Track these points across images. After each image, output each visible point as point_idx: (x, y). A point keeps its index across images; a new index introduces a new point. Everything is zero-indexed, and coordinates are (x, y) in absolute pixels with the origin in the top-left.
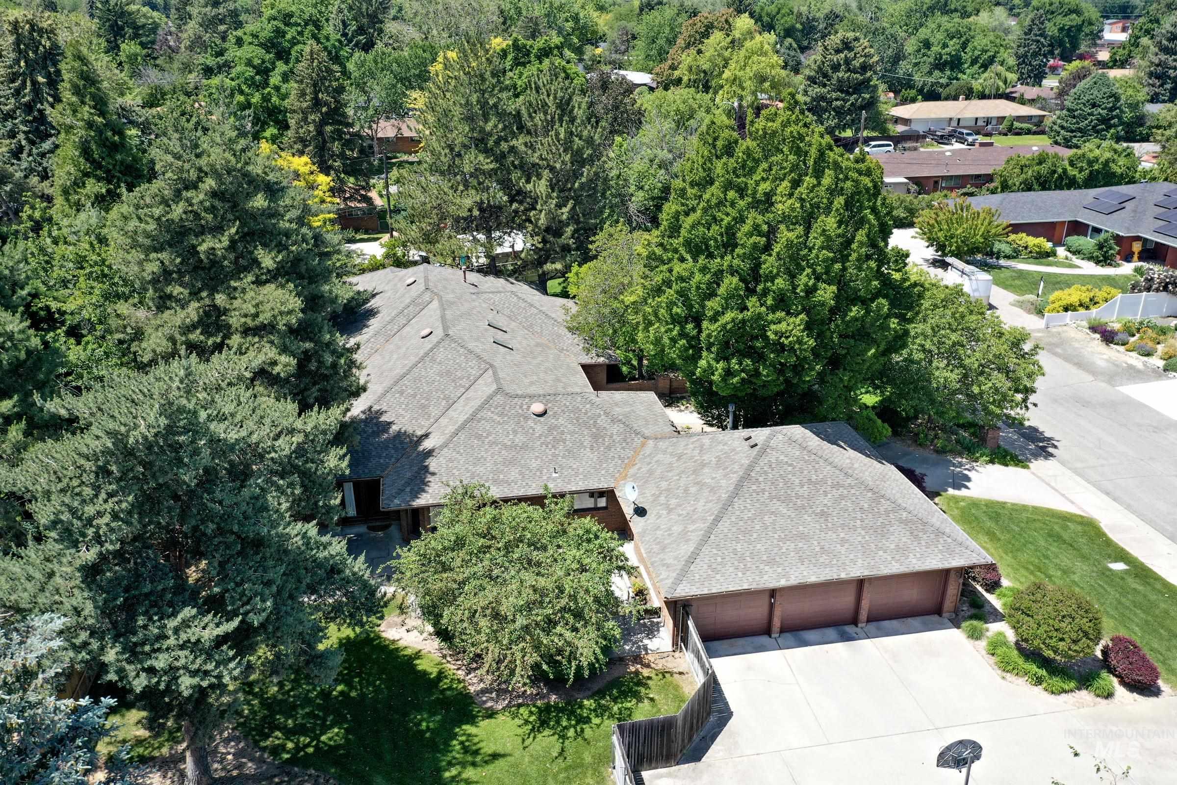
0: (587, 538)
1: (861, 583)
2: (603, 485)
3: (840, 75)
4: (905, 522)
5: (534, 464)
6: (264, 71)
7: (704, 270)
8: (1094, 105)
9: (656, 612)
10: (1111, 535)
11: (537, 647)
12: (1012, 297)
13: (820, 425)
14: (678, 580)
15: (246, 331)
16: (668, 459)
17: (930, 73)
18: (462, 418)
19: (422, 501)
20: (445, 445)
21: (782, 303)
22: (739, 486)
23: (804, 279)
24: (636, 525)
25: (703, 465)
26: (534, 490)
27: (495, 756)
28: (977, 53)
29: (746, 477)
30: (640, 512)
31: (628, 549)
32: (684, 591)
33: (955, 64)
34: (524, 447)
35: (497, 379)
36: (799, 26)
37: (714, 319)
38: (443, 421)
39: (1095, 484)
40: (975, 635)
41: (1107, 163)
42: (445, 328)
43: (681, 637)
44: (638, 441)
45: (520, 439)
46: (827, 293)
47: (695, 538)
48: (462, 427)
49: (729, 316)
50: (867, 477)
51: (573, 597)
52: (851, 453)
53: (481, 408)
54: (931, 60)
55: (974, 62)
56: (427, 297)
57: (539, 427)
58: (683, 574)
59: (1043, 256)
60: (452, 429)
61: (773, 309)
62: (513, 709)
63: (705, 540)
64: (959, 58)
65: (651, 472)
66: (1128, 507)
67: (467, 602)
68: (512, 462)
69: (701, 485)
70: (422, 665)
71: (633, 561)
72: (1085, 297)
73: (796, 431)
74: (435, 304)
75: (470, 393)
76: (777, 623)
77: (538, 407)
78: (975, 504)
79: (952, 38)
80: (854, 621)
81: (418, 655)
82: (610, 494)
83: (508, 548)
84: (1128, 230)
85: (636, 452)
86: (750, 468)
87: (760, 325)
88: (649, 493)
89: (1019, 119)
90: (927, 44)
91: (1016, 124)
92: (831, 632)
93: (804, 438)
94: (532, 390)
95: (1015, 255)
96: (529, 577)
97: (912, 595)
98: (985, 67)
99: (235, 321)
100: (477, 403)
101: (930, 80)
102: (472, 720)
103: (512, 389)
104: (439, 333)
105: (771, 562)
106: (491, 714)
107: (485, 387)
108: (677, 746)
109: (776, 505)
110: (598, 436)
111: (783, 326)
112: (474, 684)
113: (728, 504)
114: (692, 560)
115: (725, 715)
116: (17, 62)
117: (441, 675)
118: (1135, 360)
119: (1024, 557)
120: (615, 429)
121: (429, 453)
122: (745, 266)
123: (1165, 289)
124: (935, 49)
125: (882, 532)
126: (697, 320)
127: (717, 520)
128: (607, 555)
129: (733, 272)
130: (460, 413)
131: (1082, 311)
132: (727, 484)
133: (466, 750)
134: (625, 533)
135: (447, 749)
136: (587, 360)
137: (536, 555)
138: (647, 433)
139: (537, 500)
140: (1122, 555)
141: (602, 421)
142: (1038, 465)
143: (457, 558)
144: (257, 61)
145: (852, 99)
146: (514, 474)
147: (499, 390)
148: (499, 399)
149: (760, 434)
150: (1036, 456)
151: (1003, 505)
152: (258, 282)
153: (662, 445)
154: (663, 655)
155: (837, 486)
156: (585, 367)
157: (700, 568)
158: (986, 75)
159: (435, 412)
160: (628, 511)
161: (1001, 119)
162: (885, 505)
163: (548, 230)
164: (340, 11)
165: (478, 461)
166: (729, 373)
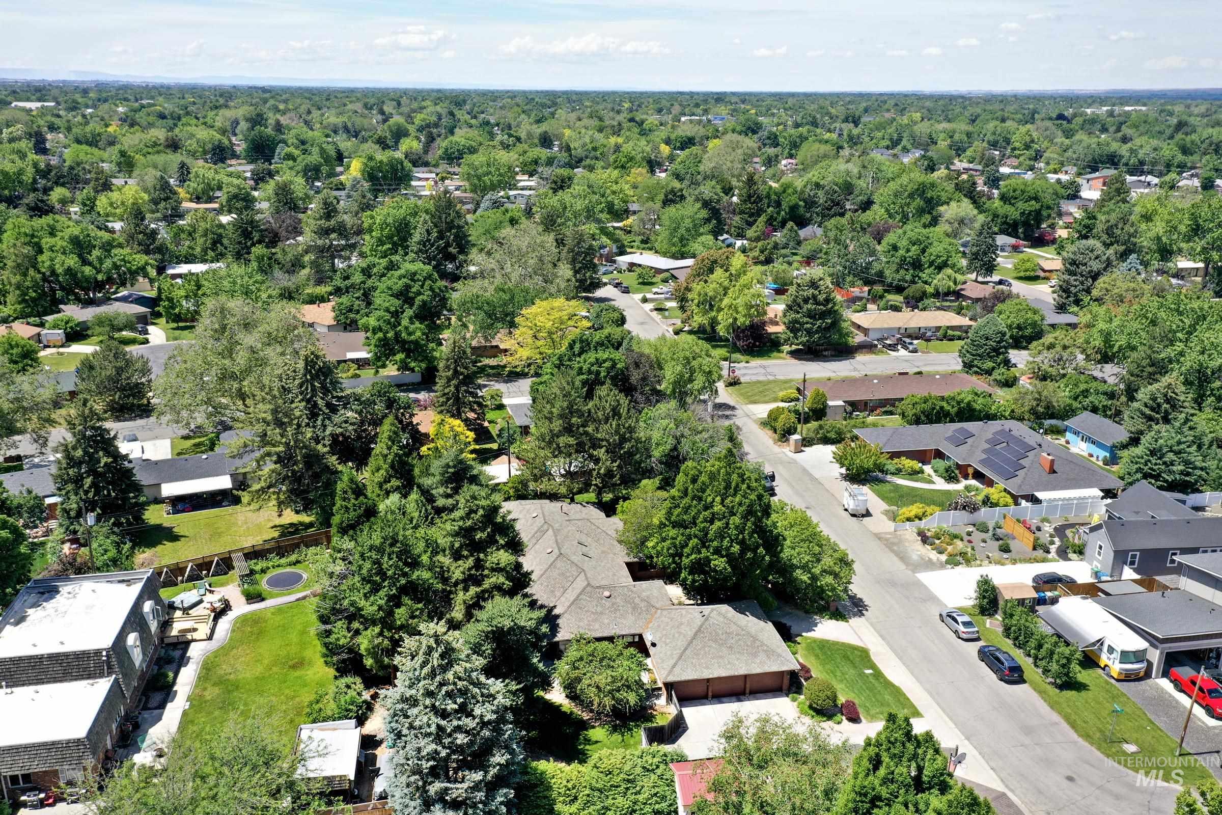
0: (632, 656)
1: (746, 676)
2: (638, 632)
3: (809, 306)
4: (765, 651)
5: (606, 621)
6: (396, 314)
7: (682, 535)
8: (987, 339)
9: (660, 689)
10: (872, 657)
11: (613, 698)
12: (884, 506)
13: (738, 604)
14: (668, 675)
15: (493, 570)
16: (666, 620)
17: (897, 271)
18: (572, 599)
19: (556, 639)
20: (565, 612)
21: (717, 551)
22: (696, 634)
23: (726, 543)
24: (652, 650)
25: (682, 624)
26: (606, 634)
27: (597, 742)
28: (933, 258)
29: (699, 630)
30: (654, 645)
31: (648, 661)
32: (671, 679)
33: (917, 265)
34: (601, 613)
35: (587, 578)
36: (801, 203)
37: (687, 557)
38: (563, 599)
39: (878, 632)
40: (794, 700)
41: (969, 403)
42: (559, 549)
43: (669, 699)
44: (653, 610)
45: (599, 609)
46: (736, 548)
47: (676, 657)
48: (572, 603)
49: (693, 556)
50: (753, 631)
51: (627, 680)
52: (751, 618)
53: (580, 594)
54: (898, 260)
55: (931, 264)
56: (546, 527)
57: (608, 603)
58: (670, 672)
59: (914, 474)
60: (568, 604)
61: (713, 554)
62: (602, 726)
63: (680, 658)
64: (919, 260)
65: (659, 626)
66: (888, 644)
67: (585, 682)
68: (595, 620)
69: (680, 633)
70: (564, 709)
71: (650, 666)
72: (920, 512)
73: (725, 608)
74: (550, 532)
75: (574, 585)
76: (710, 694)
77: (607, 594)
78: (815, 641)
79: (914, 244)
80: (744, 693)
81: (561, 705)
82: (641, 636)
83: (601, 660)
84: (964, 460)
85: (652, 616)
86: (701, 626)
87: (708, 561)
88: (659, 635)
89: (953, 328)
90: (895, 248)
91: (950, 332)
92: (734, 699)
93: (727, 612)
94: (603, 583)
95: (898, 472)
96: (609, 672)
97: (769, 683)
98: (940, 268)
99: (488, 565)
100: (579, 591)
101: (898, 277)
102: (586, 729)
103: (595, 583)
104: (556, 551)
105: (707, 668)
106: (594, 727)
107: (580, 583)
108: (666, 737)
109: (711, 643)
110: (635, 608)
111: (716, 562)
112: (586, 716)
113: (691, 642)
114: (674, 667)
115: (685, 729)
116: (305, 375)
117: (572, 713)
118: (934, 555)
119: (828, 666)
120: (643, 604)
121: (557, 617)
122: (700, 534)
123: (964, 508)
124: (901, 252)
125: (755, 655)
126: (681, 556)
127: (686, 649)
128: (640, 664)
129: (696, 536)
130: (571, 595)
131: (917, 521)
132: (691, 634)
133: (585, 739)
134: (648, 655)
135: (578, 739)
136: (628, 560)
137: (612, 664)
138: (658, 606)
139: (611, 639)
140: (873, 666)
141: (637, 600)
142: (855, 621)
143: (581, 664)
144: (392, 309)
145: (819, 323)
146: (597, 626)
147: (589, 584)
148: (589, 589)
149: (707, 609)
150: (855, 615)
151: (827, 641)
152: (498, 549)
153: (665, 613)
154: (662, 707)
155: (737, 635)
156: (628, 564)
157: (677, 670)
158: (940, 276)
159: (558, 594)
160: (648, 644)
161: (938, 328)
162: (758, 643)
163: (605, 475)
164: (425, 222)
165: (581, 620)
166: (694, 581)
